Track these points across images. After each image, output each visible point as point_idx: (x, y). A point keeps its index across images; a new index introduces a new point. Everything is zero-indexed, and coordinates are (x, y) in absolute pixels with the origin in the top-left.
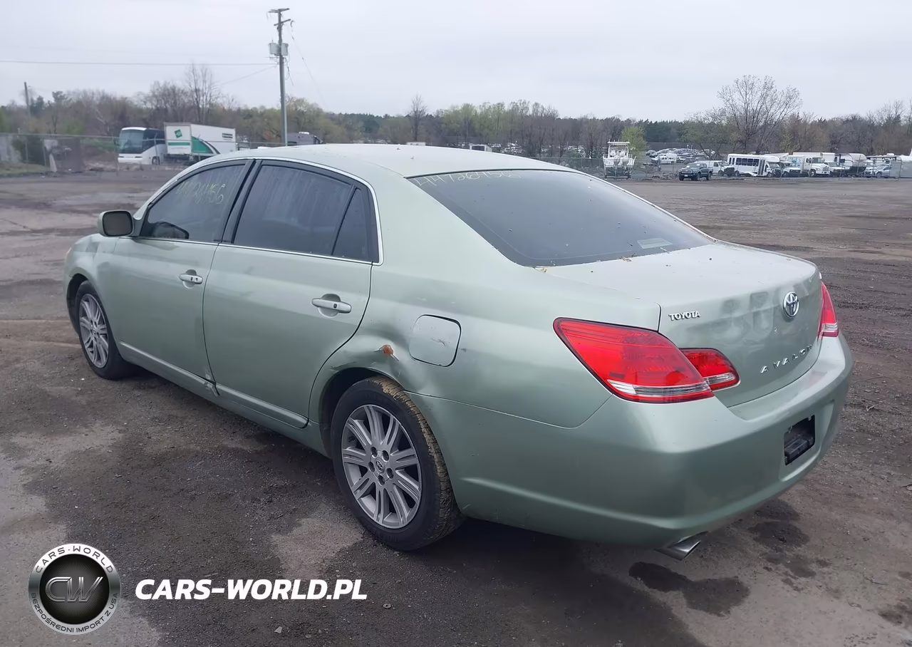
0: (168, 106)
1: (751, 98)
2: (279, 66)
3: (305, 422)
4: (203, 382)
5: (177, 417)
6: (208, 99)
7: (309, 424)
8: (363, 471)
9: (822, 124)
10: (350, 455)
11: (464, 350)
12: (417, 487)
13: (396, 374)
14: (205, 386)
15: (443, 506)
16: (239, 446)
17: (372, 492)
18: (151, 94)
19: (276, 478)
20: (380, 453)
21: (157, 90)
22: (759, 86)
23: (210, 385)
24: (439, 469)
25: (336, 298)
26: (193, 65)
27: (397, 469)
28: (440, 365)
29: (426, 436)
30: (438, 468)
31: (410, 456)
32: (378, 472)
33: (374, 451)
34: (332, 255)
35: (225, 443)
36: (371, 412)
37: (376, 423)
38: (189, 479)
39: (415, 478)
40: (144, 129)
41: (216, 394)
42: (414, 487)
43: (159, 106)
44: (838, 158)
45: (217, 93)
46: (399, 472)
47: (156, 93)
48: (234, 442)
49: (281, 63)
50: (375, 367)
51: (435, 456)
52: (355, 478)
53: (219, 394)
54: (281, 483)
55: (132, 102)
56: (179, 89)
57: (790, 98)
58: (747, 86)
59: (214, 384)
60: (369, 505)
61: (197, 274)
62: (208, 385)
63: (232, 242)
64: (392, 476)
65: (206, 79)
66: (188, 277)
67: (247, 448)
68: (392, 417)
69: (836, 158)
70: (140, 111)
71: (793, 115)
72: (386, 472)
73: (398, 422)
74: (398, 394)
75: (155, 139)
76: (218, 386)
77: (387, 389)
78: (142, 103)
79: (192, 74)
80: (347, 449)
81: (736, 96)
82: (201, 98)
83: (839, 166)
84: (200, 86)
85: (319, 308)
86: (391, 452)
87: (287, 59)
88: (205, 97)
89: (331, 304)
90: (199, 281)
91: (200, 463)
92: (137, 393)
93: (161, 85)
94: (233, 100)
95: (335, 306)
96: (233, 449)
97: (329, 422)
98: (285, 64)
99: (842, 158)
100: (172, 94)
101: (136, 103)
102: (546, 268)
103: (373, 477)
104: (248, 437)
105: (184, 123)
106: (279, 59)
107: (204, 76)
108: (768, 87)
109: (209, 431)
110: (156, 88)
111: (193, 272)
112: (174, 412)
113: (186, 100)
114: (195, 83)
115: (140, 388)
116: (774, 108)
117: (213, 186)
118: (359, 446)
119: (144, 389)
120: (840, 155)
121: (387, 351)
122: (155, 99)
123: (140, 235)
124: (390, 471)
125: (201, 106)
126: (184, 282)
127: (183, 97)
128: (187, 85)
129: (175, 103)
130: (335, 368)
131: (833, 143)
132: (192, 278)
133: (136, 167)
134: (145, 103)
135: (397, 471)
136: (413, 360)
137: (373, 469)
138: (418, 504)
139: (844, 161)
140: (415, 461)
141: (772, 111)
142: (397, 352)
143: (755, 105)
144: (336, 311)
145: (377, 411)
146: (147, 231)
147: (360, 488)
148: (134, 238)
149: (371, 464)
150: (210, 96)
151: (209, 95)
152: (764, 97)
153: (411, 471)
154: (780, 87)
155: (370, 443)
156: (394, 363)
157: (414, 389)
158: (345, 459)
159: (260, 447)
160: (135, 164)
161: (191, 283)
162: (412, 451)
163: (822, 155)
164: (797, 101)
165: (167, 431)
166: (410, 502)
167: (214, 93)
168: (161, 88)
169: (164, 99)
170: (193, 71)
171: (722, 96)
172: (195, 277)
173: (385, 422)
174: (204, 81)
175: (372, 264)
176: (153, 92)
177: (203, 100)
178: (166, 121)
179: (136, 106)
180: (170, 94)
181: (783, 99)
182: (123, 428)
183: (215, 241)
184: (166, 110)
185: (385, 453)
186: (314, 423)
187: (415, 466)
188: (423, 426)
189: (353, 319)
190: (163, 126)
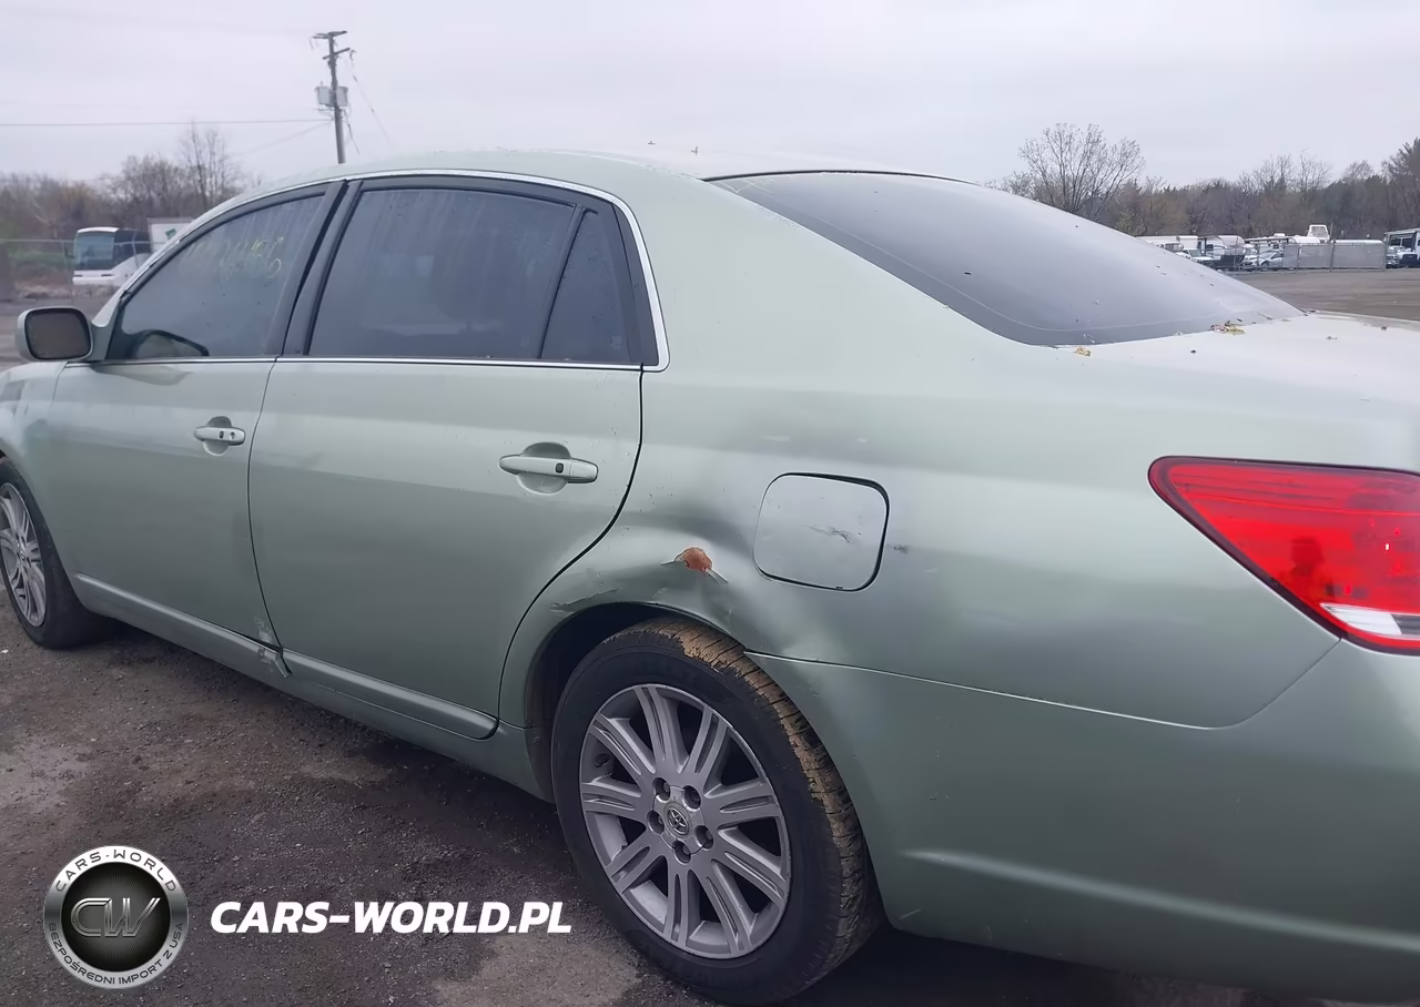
0: (153, 194)
1: (1068, 158)
2: (333, 123)
3: (490, 726)
4: (254, 647)
5: (201, 719)
6: (220, 181)
7: (499, 729)
8: (631, 830)
9: (1170, 194)
10: (601, 797)
11: (903, 549)
12: (776, 870)
13: (719, 612)
14: (260, 656)
15: (845, 912)
16: (335, 774)
17: (658, 876)
18: (123, 176)
19: (422, 844)
20: (677, 793)
21: (134, 169)
22: (1080, 138)
23: (270, 655)
24: (837, 830)
25: (559, 451)
26: (193, 123)
27: (721, 828)
28: (838, 589)
29: (800, 752)
30: (835, 826)
31: (757, 797)
32: (672, 834)
33: (661, 786)
34: (539, 358)
35: (307, 769)
36: (651, 700)
37: (663, 726)
38: (236, 858)
39: (772, 848)
40: (114, 230)
41: (285, 674)
42: (771, 872)
43: (138, 195)
44: (1203, 243)
45: (233, 171)
46: (728, 833)
47: (132, 175)
48: (323, 767)
49: (338, 119)
50: (664, 599)
51: (827, 801)
52: (612, 845)
53: (289, 671)
54: (435, 853)
55: (93, 191)
56: (170, 167)
57: (1127, 154)
58: (1063, 140)
59: (279, 649)
60: (651, 905)
61: (233, 425)
62: (266, 653)
63: (306, 353)
64: (708, 842)
65: (215, 150)
66: (214, 432)
67: (352, 777)
68: (709, 712)
69: (1200, 243)
70: (107, 204)
71: (1129, 184)
72: (693, 836)
73: (724, 723)
74: (722, 658)
75: (133, 243)
76: (289, 656)
77: (692, 646)
78: (109, 191)
79: (191, 142)
80: (594, 783)
81: (1047, 154)
82: (208, 180)
83: (1204, 255)
84: (206, 160)
85: (517, 477)
86: (706, 789)
87: (348, 111)
88: (214, 178)
89: (548, 464)
90: (237, 439)
91: (257, 817)
92: (116, 672)
93: (139, 163)
94: (259, 183)
95: (560, 468)
96: (324, 781)
97: (547, 725)
98: (344, 119)
99: (1208, 242)
100: (160, 176)
101: (99, 193)
102: (1087, 348)
103: (660, 844)
104: (351, 754)
105: (181, 219)
106: (333, 113)
107: (212, 145)
108: (1093, 141)
109: (269, 744)
110: (131, 166)
111: (223, 422)
112: (195, 710)
113: (182, 184)
114: (197, 157)
115: (122, 662)
116: (1103, 172)
117: (258, 244)
118: (620, 774)
119: (129, 664)
120: (1206, 240)
121: (695, 563)
122: (130, 183)
123: (107, 358)
124: (702, 832)
125: (208, 194)
126: (205, 445)
127: (178, 179)
128: (182, 157)
129: (164, 188)
130: (566, 607)
131: (1193, 221)
132: (222, 435)
133: (102, 290)
134: (114, 190)
135: (722, 833)
136: (764, 579)
137: (660, 827)
138: (782, 907)
139: (1211, 246)
140: (773, 810)
141: (1101, 176)
142: (723, 564)
143: (1074, 169)
144: (561, 478)
145: (667, 698)
146: (122, 349)
147: (628, 867)
148: (94, 365)
149: (654, 816)
150: (223, 177)
151: (220, 175)
152: (1087, 156)
153: (759, 833)
154: (1112, 139)
155: (651, 769)
156: (714, 589)
157: (772, 646)
158: (589, 804)
159: (377, 774)
160: (101, 286)
161: (220, 444)
162: (761, 787)
163: (1178, 239)
164: (1137, 161)
165: (183, 751)
166: (755, 900)
167: (230, 173)
168: (140, 166)
169: (145, 182)
170: (194, 137)
171: (1026, 154)
172: (227, 431)
173: (687, 721)
174: (213, 154)
175: (642, 371)
176: (126, 172)
177: (211, 183)
178: (150, 217)
179: (100, 196)
180: (155, 175)
181: (1116, 158)
182: (88, 750)
183: (268, 354)
184: (150, 201)
185: (691, 794)
186: (513, 730)
187: (771, 822)
188: (790, 731)
189: (603, 496)
190: (146, 226)
